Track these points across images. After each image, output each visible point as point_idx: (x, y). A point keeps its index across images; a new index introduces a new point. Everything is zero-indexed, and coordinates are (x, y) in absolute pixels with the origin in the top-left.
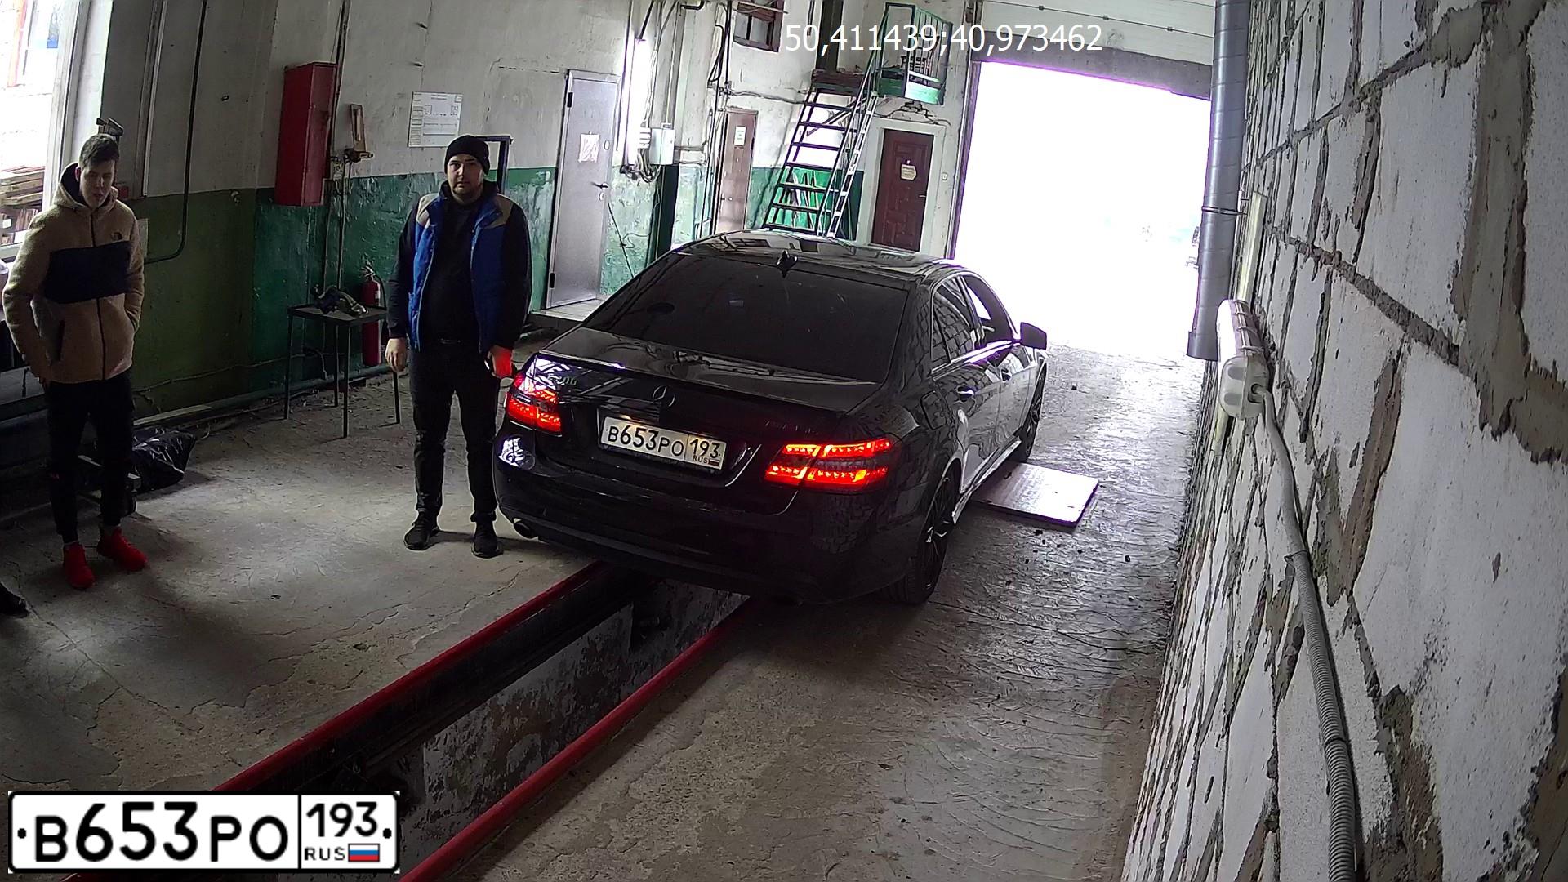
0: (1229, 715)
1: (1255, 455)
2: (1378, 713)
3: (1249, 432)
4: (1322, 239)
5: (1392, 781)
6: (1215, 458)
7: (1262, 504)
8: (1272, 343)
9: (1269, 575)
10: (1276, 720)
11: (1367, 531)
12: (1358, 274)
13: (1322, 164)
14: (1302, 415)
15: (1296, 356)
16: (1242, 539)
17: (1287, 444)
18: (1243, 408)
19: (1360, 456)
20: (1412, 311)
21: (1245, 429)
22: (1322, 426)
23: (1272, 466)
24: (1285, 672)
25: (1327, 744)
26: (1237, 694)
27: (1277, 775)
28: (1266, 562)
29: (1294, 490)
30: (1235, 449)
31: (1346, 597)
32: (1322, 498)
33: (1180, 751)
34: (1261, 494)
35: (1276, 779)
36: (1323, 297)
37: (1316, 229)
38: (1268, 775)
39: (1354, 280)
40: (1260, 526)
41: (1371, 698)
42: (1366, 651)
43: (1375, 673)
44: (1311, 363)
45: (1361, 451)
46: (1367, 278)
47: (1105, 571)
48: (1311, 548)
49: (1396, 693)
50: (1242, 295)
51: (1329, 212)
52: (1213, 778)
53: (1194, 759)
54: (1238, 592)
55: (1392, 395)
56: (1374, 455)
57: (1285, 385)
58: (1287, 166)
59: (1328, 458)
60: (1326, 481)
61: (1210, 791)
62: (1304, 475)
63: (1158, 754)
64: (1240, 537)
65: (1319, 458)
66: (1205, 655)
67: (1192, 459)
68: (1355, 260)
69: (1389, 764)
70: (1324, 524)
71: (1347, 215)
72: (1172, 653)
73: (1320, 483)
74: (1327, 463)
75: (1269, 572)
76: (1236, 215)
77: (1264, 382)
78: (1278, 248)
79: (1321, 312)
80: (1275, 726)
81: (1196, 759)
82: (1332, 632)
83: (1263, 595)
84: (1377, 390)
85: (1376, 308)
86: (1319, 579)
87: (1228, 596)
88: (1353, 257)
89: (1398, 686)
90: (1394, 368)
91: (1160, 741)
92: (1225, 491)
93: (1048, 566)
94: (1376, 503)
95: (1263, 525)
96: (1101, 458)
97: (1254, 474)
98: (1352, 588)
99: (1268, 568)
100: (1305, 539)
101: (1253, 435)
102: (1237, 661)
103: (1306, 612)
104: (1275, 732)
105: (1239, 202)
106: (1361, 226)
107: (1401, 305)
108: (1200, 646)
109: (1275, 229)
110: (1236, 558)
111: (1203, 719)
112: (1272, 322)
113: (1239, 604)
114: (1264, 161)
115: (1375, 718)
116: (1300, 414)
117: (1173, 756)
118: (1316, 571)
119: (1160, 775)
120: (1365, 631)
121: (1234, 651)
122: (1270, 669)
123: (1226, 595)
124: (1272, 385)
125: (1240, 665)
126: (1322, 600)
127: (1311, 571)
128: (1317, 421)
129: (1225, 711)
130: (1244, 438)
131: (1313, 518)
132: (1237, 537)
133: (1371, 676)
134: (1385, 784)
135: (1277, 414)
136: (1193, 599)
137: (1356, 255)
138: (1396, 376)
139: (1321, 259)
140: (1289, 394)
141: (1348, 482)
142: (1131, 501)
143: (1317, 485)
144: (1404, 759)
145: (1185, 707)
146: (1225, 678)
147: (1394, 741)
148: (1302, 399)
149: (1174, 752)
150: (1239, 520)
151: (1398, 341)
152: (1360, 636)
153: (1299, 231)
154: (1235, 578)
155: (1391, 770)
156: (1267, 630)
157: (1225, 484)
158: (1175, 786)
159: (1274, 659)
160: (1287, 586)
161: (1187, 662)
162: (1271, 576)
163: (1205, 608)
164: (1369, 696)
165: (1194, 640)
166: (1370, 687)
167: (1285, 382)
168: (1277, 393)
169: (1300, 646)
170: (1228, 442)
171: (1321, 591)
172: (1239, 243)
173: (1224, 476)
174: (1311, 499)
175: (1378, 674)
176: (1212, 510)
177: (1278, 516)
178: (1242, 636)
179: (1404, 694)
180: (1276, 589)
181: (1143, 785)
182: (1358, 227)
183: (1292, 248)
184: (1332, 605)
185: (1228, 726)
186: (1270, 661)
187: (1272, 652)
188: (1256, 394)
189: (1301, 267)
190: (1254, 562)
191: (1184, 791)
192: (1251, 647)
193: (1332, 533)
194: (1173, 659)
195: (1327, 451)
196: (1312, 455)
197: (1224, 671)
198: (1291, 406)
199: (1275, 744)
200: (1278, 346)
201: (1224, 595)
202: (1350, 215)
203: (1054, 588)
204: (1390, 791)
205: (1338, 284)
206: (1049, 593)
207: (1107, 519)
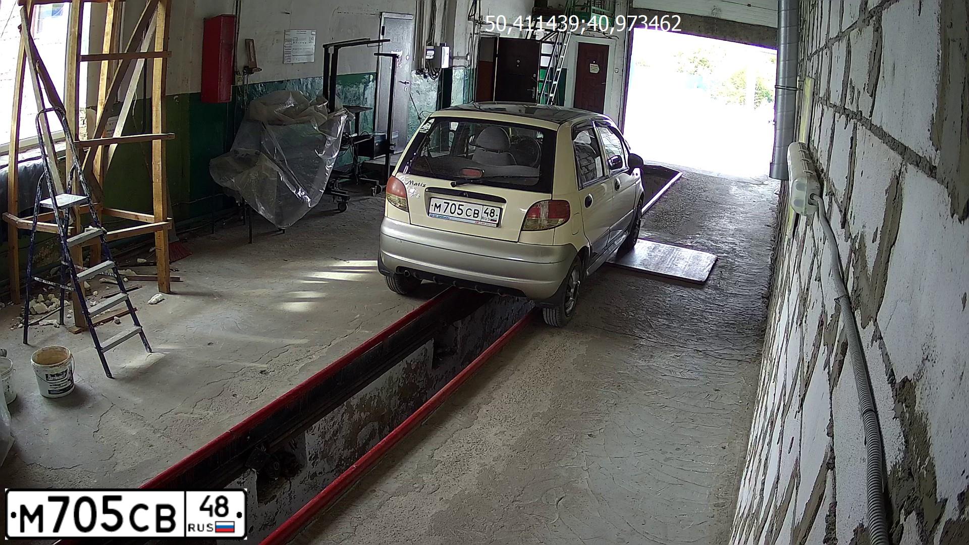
0: (802, 399)
1: (814, 237)
2: (894, 394)
3: (809, 223)
4: (850, 104)
5: (904, 436)
6: (789, 240)
7: (819, 267)
8: (821, 168)
9: (824, 311)
10: (831, 400)
11: (884, 281)
12: (873, 124)
13: (847, 58)
14: (842, 212)
15: (837, 175)
16: (807, 289)
17: (833, 230)
18: (806, 209)
19: (879, 236)
20: (907, 146)
21: (807, 222)
22: (854, 218)
23: (824, 244)
24: (836, 371)
25: (864, 414)
26: (807, 385)
27: (833, 435)
28: (823, 303)
29: (837, 258)
30: (801, 234)
31: (873, 322)
32: (856, 262)
33: (773, 422)
34: (818, 261)
35: (833, 437)
36: (852, 139)
37: (846, 97)
38: (828, 434)
39: (871, 128)
40: (818, 281)
41: (890, 385)
42: (886, 356)
43: (892, 369)
44: (846, 180)
45: (879, 232)
46: (878, 126)
47: (723, 311)
48: (850, 294)
49: (905, 381)
50: (803, 139)
51: (853, 88)
52: (793, 438)
53: (781, 426)
54: (805, 322)
55: (897, 198)
56: (887, 235)
57: (830, 194)
58: (826, 60)
59: (859, 237)
60: (858, 251)
61: (792, 446)
62: (844, 248)
63: (759, 423)
64: (806, 288)
65: (853, 238)
66: (786, 362)
67: (774, 241)
68: (870, 116)
69: (902, 424)
70: (857, 278)
71: (864, 88)
72: (765, 362)
73: (855, 254)
74: (858, 241)
75: (825, 309)
76: (796, 90)
77: (818, 192)
78: (823, 110)
79: (851, 148)
80: (831, 404)
81: (782, 426)
82: (864, 345)
83: (821, 323)
84: (887, 195)
85: (885, 144)
86: (856, 312)
87: (800, 325)
88: (869, 114)
89: (907, 376)
90: (897, 181)
91: (760, 417)
92: (796, 260)
93: (689, 309)
94: (889, 264)
95: (820, 280)
96: (719, 242)
97: (813, 248)
98: (877, 316)
99: (823, 306)
100: (846, 288)
101: (812, 225)
102: (806, 365)
103: (848, 332)
104: (831, 408)
105: (798, 82)
106: (873, 95)
107: (900, 142)
108: (783, 357)
109: (820, 99)
110: (804, 299)
111: (786, 401)
112: (821, 155)
113: (806, 329)
114: (811, 57)
115: (893, 397)
116: (841, 211)
117: (768, 425)
118: (854, 307)
119: (760, 437)
120: (885, 343)
121: (805, 359)
122: (827, 369)
123: (798, 324)
124: (822, 194)
125: (808, 367)
126: (858, 325)
127: (851, 307)
128: (851, 215)
129: (799, 396)
130: (806, 227)
131: (851, 275)
132: (804, 288)
133: (890, 370)
134: (901, 437)
135: (826, 212)
136: (778, 327)
137: (871, 112)
138: (899, 186)
139: (849, 116)
140: (833, 199)
141: (871, 251)
142: (738, 268)
143: (853, 254)
144: (911, 422)
145: (775, 395)
146: (799, 376)
147: (905, 411)
148: (841, 202)
149: (769, 422)
150: (805, 278)
151: (899, 165)
152: (882, 346)
153: (835, 99)
154: (804, 314)
155: (904, 429)
156: (824, 345)
157: (795, 256)
158: (769, 444)
159: (829, 362)
160: (835, 318)
161: (775, 366)
162: (826, 312)
163: (785, 332)
164: (889, 383)
165: (779, 352)
166: (889, 378)
167: (830, 192)
168: (826, 199)
169: (845, 354)
170: (796, 230)
171: (857, 320)
172: (799, 107)
173: (794, 250)
174: (849, 262)
175: (894, 369)
176: (788, 272)
177: (829, 274)
178: (809, 349)
179: (910, 381)
180: (829, 319)
181: (750, 444)
182: (871, 96)
183: (832, 110)
184: (864, 328)
185: (802, 405)
186: (827, 363)
187: (828, 359)
188: (813, 200)
189: (838, 121)
190: (815, 304)
191: (775, 447)
192: (815, 356)
193: (863, 283)
194: (766, 366)
195: (858, 233)
196: (848, 236)
197: (798, 371)
198: (835, 206)
199: (832, 416)
200: (825, 170)
201: (797, 324)
202: (866, 88)
203: (693, 322)
204: (903, 442)
205: (861, 131)
206: (689, 325)
207: (723, 279)
